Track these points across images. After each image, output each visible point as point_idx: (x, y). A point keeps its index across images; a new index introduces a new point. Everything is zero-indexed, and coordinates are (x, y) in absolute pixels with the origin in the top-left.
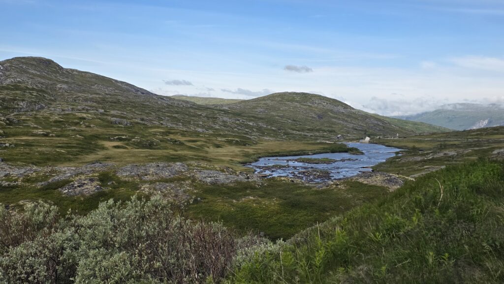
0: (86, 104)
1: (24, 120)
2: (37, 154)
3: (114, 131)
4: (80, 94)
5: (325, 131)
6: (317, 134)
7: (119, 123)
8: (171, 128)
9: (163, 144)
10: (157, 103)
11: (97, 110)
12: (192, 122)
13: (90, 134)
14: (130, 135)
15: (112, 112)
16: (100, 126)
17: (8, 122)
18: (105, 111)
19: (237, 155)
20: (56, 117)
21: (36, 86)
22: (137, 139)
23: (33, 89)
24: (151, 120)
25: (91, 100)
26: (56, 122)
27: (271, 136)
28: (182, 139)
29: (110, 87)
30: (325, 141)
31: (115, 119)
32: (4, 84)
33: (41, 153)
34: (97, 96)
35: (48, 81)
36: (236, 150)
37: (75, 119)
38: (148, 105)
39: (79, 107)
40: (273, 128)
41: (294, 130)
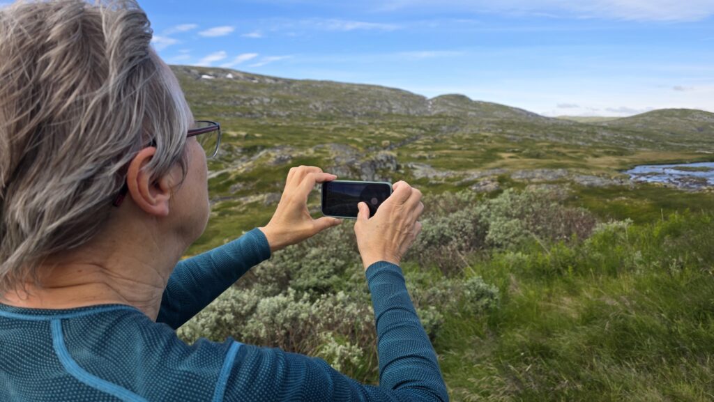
0: (489, 125)
1: (445, 139)
2: (453, 162)
3: (509, 145)
4: (484, 119)
7: (513, 139)
10: (544, 123)
11: (497, 130)
13: (491, 148)
14: (522, 148)
15: (509, 131)
17: (434, 140)
18: (503, 131)
19: (613, 164)
20: (467, 136)
21: (454, 114)
23: (451, 117)
27: (648, 148)
29: (506, 112)
30: (703, 152)
31: (510, 136)
32: (433, 114)
34: (497, 119)
35: (462, 110)
36: (613, 159)
37: (480, 137)
38: (536, 125)
40: (651, 141)
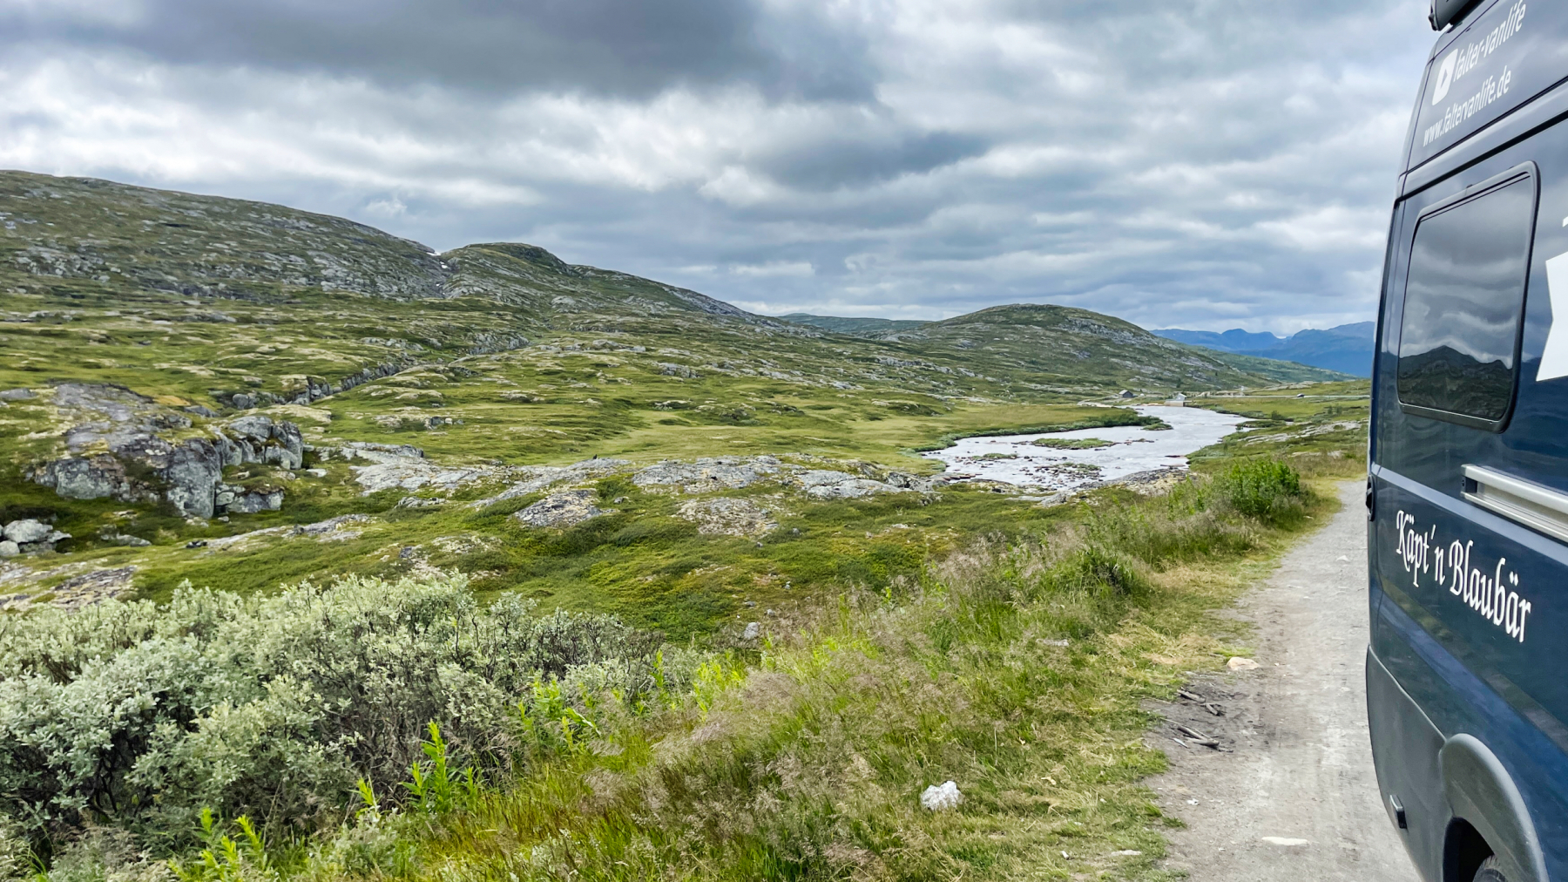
0: (612, 335)
1: (484, 370)
2: (506, 438)
3: (665, 390)
4: (599, 317)
5: (1095, 383)
6: (1079, 388)
7: (675, 374)
8: (782, 383)
9: (761, 416)
10: (753, 330)
11: (631, 348)
12: (823, 369)
13: (616, 396)
14: (696, 397)
15: (662, 351)
16: (636, 380)
17: (452, 374)
18: (647, 350)
20: (549, 364)
21: (512, 301)
22: (708, 405)
23: (505, 308)
24: (739, 367)
25: (624, 328)
26: (548, 373)
27: (985, 396)
28: (799, 403)
29: (659, 300)
30: (1093, 404)
31: (667, 364)
32: (449, 299)
33: (515, 437)
34: (633, 319)
35: (534, 291)
37: (587, 366)
38: (734, 335)
39: (596, 343)
40: (989, 379)
41: (1031, 381)
